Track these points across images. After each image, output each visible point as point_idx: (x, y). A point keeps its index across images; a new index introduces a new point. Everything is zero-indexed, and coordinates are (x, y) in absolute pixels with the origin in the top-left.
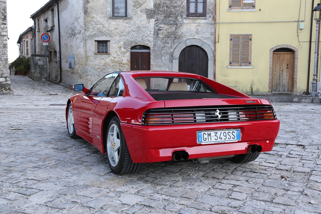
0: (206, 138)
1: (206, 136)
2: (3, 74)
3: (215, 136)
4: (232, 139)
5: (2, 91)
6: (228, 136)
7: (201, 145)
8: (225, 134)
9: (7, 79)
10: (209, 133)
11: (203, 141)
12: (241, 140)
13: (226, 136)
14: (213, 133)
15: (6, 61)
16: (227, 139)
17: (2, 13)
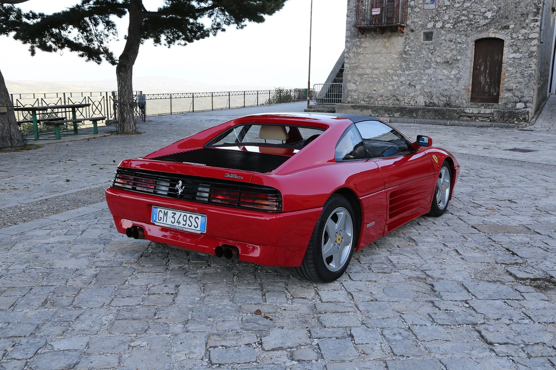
0: (161, 218)
1: (161, 215)
2: (523, 97)
3: (173, 217)
4: (193, 227)
5: (514, 123)
6: (188, 222)
7: (154, 224)
8: (185, 217)
9: (528, 104)
10: (166, 211)
11: (157, 221)
12: (205, 232)
13: (186, 221)
14: (170, 213)
15: (530, 77)
16: (187, 226)
17: (535, 4)
